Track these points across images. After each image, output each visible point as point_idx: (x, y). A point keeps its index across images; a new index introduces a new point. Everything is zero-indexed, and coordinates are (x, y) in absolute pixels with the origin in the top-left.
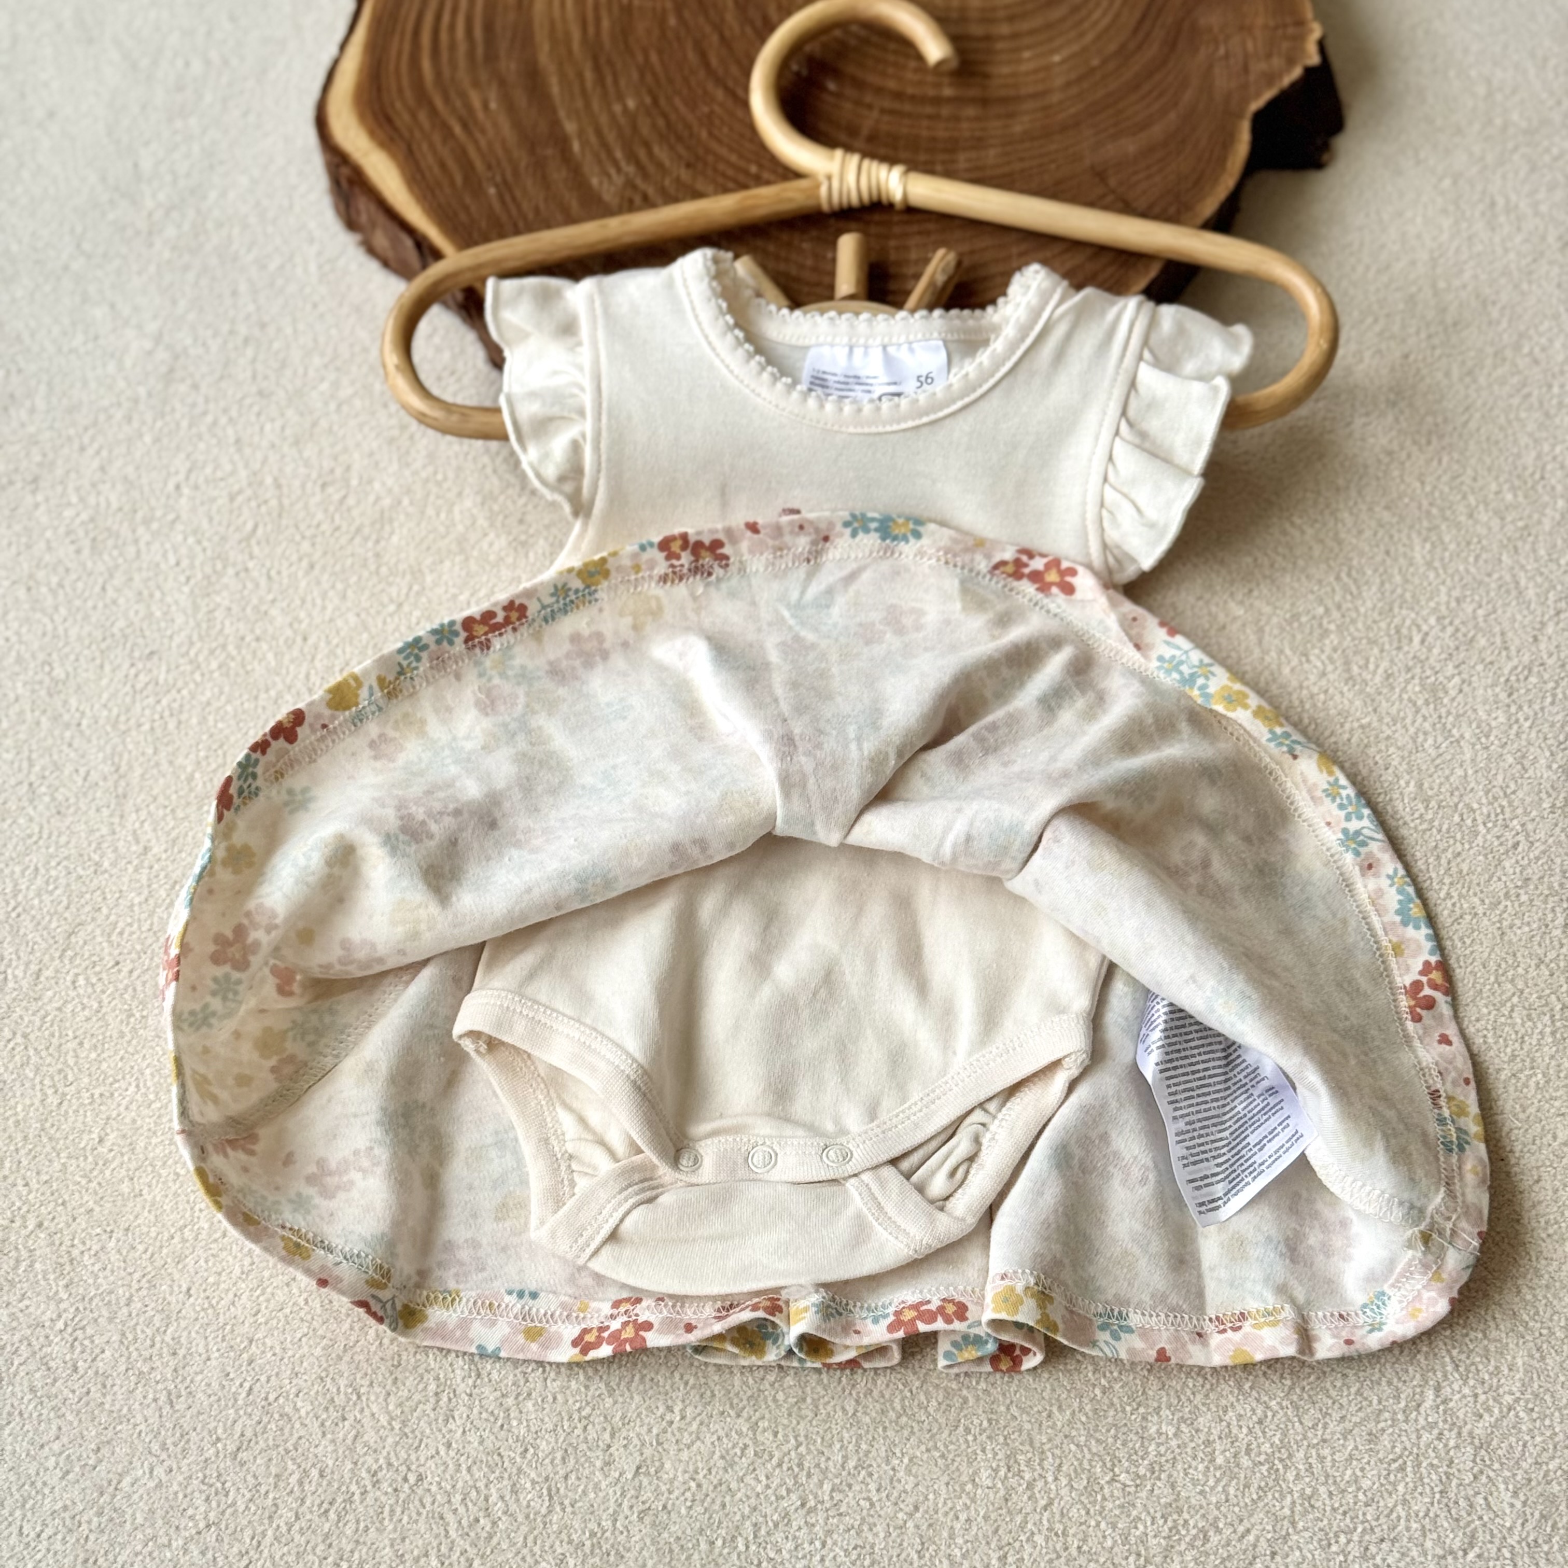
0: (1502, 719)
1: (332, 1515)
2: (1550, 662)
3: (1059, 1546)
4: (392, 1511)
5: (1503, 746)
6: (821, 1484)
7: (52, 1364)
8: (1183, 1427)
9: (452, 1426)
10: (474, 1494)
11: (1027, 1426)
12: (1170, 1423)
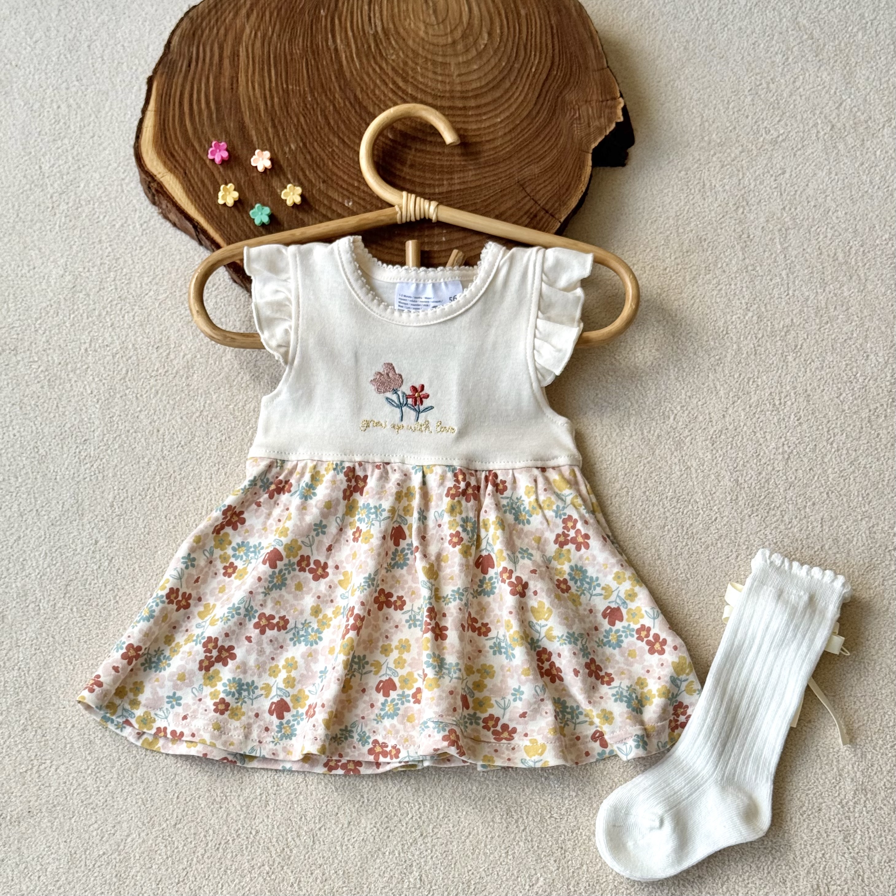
0: (709, 457)
1: (221, 850)
2: (731, 427)
3: (530, 846)
4: (247, 848)
5: (710, 470)
6: (428, 825)
7: (88, 789)
8: (579, 792)
9: (268, 808)
10: (281, 838)
11: (514, 795)
12: (574, 791)
